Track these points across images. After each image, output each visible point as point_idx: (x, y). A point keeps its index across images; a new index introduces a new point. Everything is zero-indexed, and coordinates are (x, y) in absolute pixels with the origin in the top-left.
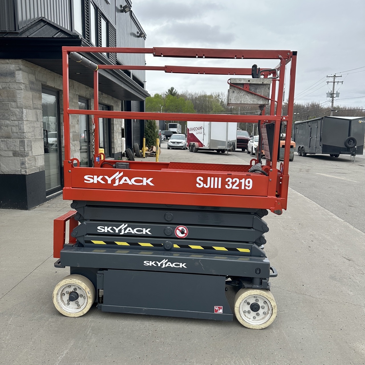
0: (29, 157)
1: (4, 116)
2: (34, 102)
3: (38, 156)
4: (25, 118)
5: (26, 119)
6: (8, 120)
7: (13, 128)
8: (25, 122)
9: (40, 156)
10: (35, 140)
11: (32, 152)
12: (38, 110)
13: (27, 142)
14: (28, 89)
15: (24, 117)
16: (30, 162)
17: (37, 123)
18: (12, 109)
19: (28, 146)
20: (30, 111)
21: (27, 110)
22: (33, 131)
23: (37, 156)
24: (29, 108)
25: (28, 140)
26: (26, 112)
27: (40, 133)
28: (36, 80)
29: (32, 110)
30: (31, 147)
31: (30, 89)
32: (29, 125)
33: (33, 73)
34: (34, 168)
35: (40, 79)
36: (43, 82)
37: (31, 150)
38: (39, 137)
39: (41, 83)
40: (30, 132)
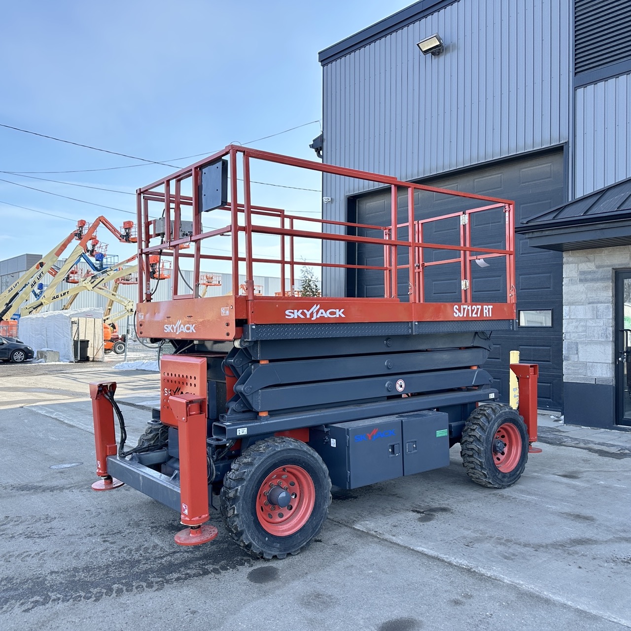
0: (570, 362)
2: (589, 296)
3: (595, 364)
4: (565, 316)
5: (568, 317)
8: (564, 321)
9: (598, 364)
10: (588, 343)
11: (578, 357)
12: (599, 305)
13: (568, 344)
16: (572, 368)
17: (598, 321)
19: (568, 348)
20: (579, 307)
21: (572, 307)
22: (585, 331)
23: (591, 364)
24: (577, 304)
25: (572, 342)
26: (568, 309)
27: (602, 333)
28: (598, 267)
29: (584, 306)
30: (577, 350)
31: (581, 280)
32: (574, 324)
33: (589, 261)
34: (581, 377)
35: (609, 263)
36: (619, 265)
37: (577, 354)
38: (600, 339)
39: (611, 268)
40: (577, 332)
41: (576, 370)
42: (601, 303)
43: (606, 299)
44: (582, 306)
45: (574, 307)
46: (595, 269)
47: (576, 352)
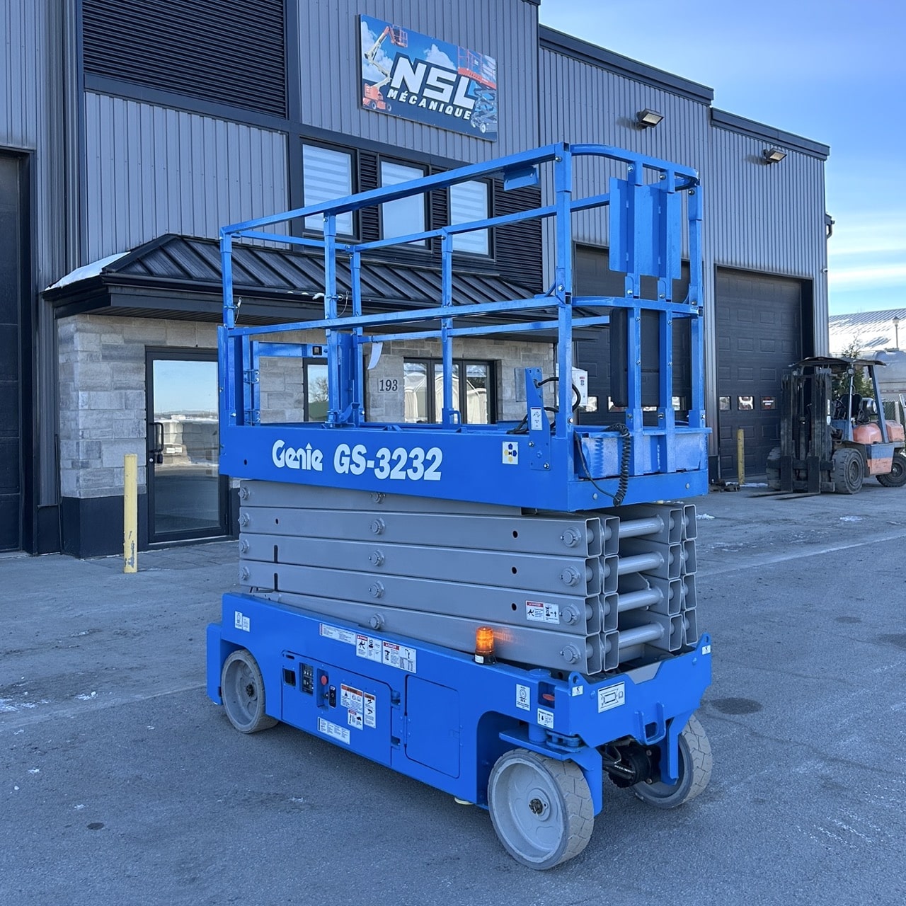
1: (66, 403)
2: (115, 379)
4: (82, 406)
5: (86, 407)
6: (69, 409)
7: (72, 422)
8: (81, 413)
10: (115, 441)
11: (102, 462)
12: (129, 392)
13: (88, 445)
14: (98, 359)
15: (80, 404)
16: (93, 478)
17: (127, 412)
18: (71, 393)
19: (87, 451)
20: (102, 393)
21: (93, 393)
22: (111, 426)
23: (119, 469)
24: (99, 388)
25: (92, 442)
26: (86, 396)
27: (133, 428)
28: (126, 341)
29: (109, 393)
30: (100, 453)
31: (105, 357)
32: (95, 416)
33: (115, 332)
34: (106, 489)
35: (141, 339)
36: (153, 342)
37: (100, 457)
38: (131, 437)
39: (143, 345)
40: (99, 428)
41: (99, 480)
42: (132, 388)
43: (137, 384)
44: (106, 393)
45: (95, 393)
46: (123, 344)
47: (98, 455)
